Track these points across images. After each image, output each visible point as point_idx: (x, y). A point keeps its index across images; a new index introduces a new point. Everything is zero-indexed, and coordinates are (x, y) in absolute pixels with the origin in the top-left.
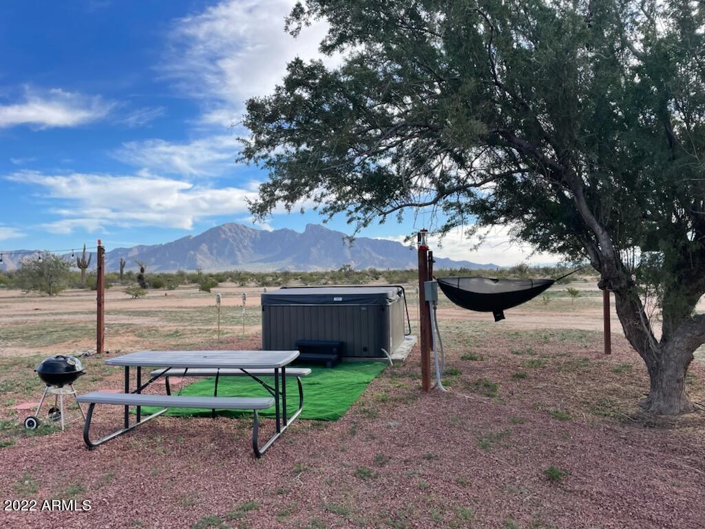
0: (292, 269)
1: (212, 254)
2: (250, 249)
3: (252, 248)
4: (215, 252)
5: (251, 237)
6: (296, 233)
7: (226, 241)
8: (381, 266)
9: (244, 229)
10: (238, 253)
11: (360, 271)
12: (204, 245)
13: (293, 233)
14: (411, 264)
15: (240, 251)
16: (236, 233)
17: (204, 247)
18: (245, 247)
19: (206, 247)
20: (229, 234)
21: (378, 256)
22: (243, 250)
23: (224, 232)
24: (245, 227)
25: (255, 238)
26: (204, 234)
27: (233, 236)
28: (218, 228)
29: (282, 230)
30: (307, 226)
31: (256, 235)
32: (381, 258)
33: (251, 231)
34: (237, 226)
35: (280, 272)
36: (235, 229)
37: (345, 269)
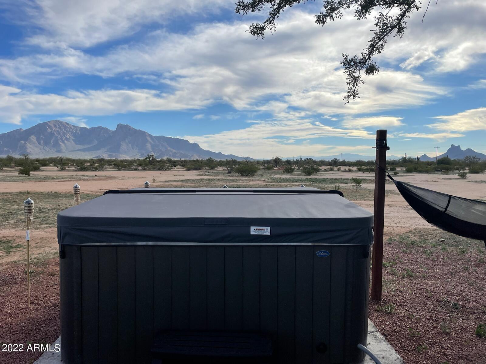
0: (106, 157)
1: (39, 143)
2: (72, 141)
3: (73, 140)
4: (42, 142)
5: (72, 132)
6: (110, 131)
7: (52, 134)
8: (174, 157)
9: (67, 125)
10: (61, 143)
11: (159, 159)
12: (33, 136)
13: (106, 130)
14: (195, 155)
15: (63, 142)
16: (60, 128)
17: (33, 138)
18: (67, 139)
19: (35, 138)
20: (54, 129)
21: (172, 149)
22: (66, 142)
23: (50, 127)
24: (68, 124)
25: (76, 132)
26: (33, 128)
27: (58, 131)
28: (45, 124)
29: (98, 128)
30: (118, 125)
31: (77, 130)
32: (174, 151)
33: (72, 127)
34: (61, 122)
35: (95, 159)
36: (59, 125)
37: (149, 158)
